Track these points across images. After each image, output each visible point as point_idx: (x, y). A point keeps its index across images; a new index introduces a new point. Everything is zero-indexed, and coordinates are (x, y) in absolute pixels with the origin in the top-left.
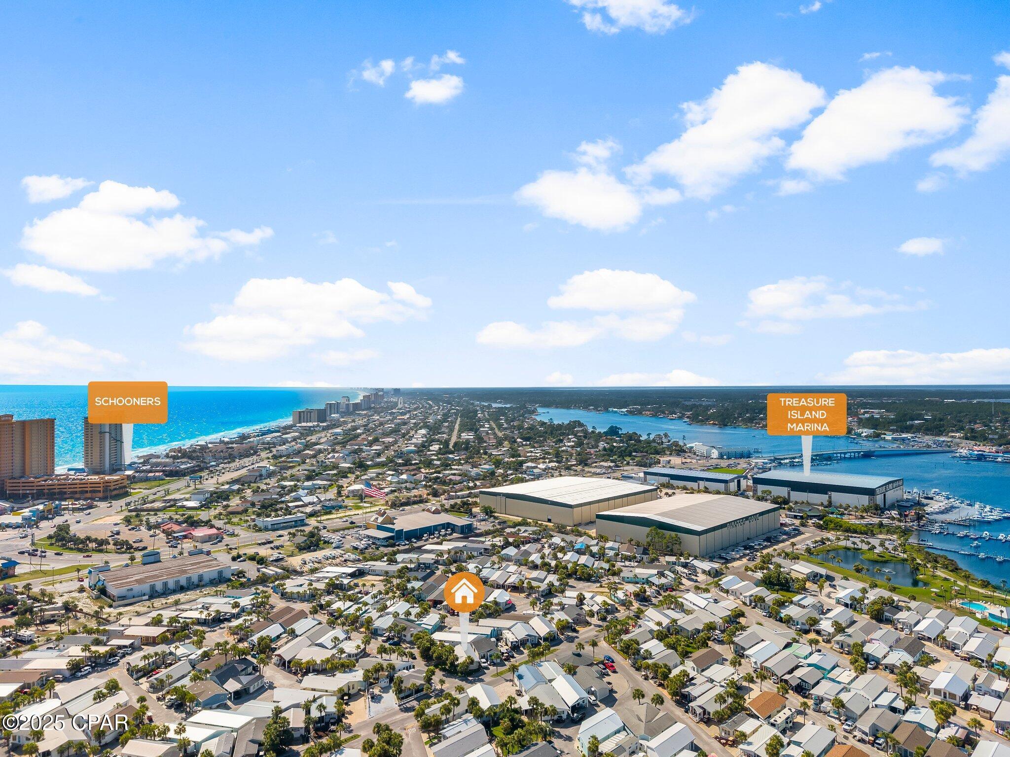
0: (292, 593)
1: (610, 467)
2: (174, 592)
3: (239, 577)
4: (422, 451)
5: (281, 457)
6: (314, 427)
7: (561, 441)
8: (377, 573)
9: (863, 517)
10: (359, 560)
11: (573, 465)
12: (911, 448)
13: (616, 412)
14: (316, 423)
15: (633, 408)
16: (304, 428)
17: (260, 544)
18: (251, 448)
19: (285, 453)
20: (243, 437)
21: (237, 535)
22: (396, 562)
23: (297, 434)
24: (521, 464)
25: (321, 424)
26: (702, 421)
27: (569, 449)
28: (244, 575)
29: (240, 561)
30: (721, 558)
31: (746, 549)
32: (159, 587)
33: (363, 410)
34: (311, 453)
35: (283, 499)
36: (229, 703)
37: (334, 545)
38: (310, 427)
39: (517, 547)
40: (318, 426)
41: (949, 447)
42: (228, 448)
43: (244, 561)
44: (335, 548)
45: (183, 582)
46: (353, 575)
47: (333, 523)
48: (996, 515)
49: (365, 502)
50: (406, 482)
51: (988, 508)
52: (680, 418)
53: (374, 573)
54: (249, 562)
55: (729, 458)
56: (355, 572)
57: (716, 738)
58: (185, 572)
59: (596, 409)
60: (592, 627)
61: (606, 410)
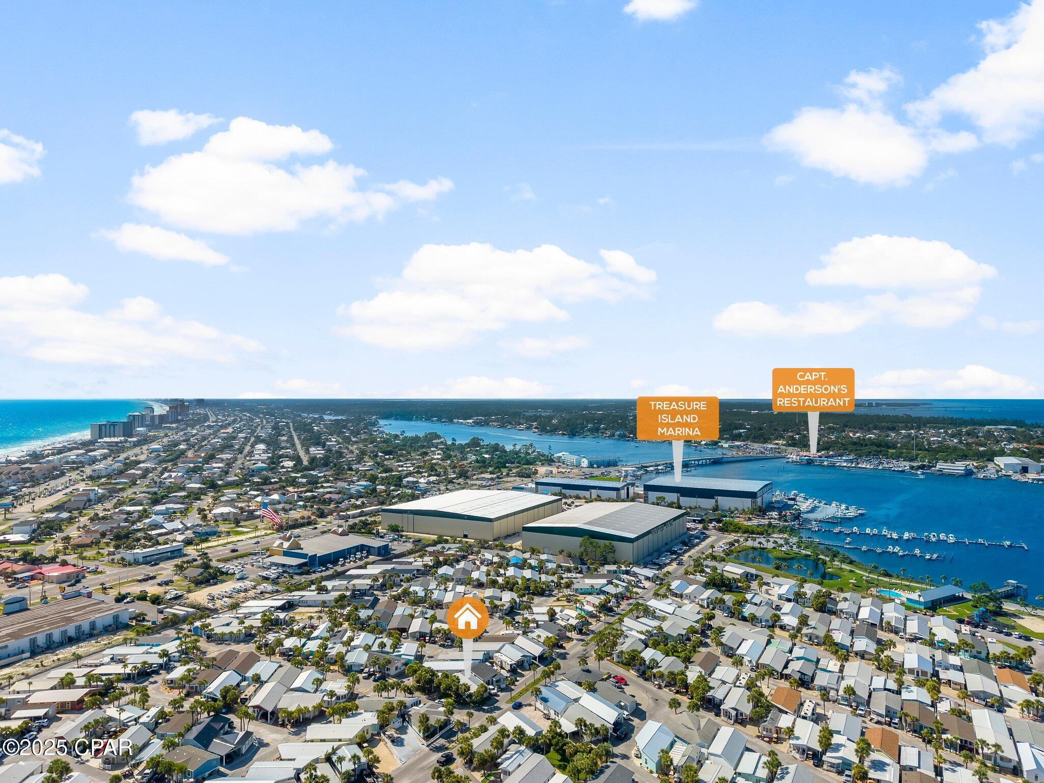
0: (223, 634)
1: (492, 479)
2: (62, 645)
3: (137, 621)
4: (274, 468)
5: (99, 477)
6: (121, 442)
7: (426, 454)
8: (309, 603)
9: (750, 519)
10: (277, 591)
11: (454, 478)
12: (748, 454)
13: (462, 423)
14: (123, 438)
15: (477, 419)
16: (110, 444)
17: (140, 581)
18: (55, 468)
19: (104, 473)
20: (36, 457)
21: (101, 572)
22: (327, 590)
23: (106, 451)
24: (400, 479)
25: (129, 439)
26: (551, 431)
27: (440, 462)
28: (144, 618)
29: (128, 602)
30: (655, 564)
31: (672, 554)
32: (41, 640)
33: (171, 423)
34: (139, 472)
35: (135, 527)
36: (222, 769)
37: (237, 576)
38: (117, 443)
39: (452, 565)
40: (126, 441)
41: (779, 453)
42: (22, 469)
43: (132, 601)
44: (238, 579)
45: (72, 632)
46: (282, 608)
47: (217, 551)
48: (852, 512)
49: (241, 526)
50: (279, 503)
51: (843, 507)
52: (528, 428)
53: (306, 604)
54: (140, 602)
55: (598, 467)
56: (284, 604)
57: (758, 737)
58: (69, 620)
59: (439, 420)
60: (575, 641)
61: (451, 421)
